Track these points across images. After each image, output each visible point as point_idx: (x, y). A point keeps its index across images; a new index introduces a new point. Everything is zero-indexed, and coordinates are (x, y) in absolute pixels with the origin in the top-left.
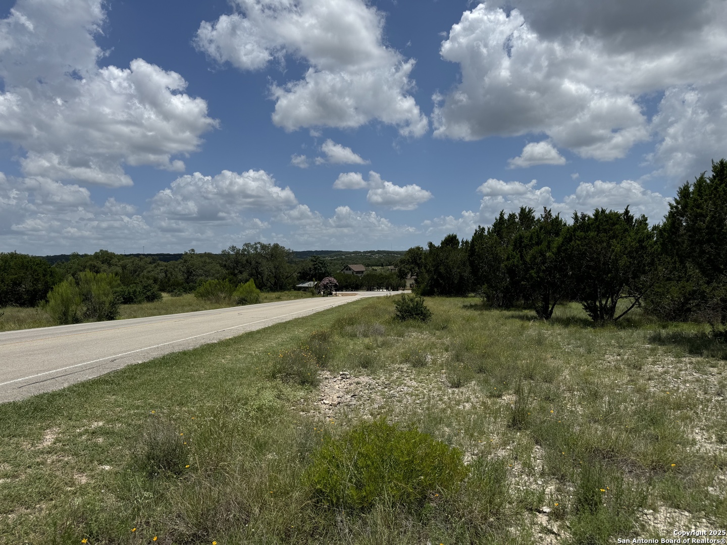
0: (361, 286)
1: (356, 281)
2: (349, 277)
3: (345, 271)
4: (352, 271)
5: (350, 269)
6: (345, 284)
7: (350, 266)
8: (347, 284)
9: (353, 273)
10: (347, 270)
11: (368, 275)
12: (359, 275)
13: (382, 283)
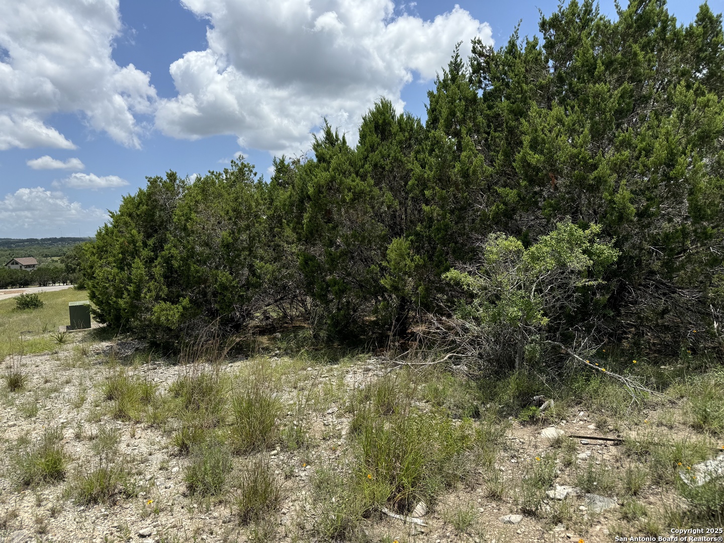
0: (31, 282)
1: (25, 276)
2: (16, 272)
3: (10, 265)
4: (20, 265)
5: (17, 263)
6: (9, 280)
7: (17, 260)
8: (12, 280)
9: (21, 267)
10: (13, 264)
11: (39, 269)
12: (28, 269)
13: (57, 277)
